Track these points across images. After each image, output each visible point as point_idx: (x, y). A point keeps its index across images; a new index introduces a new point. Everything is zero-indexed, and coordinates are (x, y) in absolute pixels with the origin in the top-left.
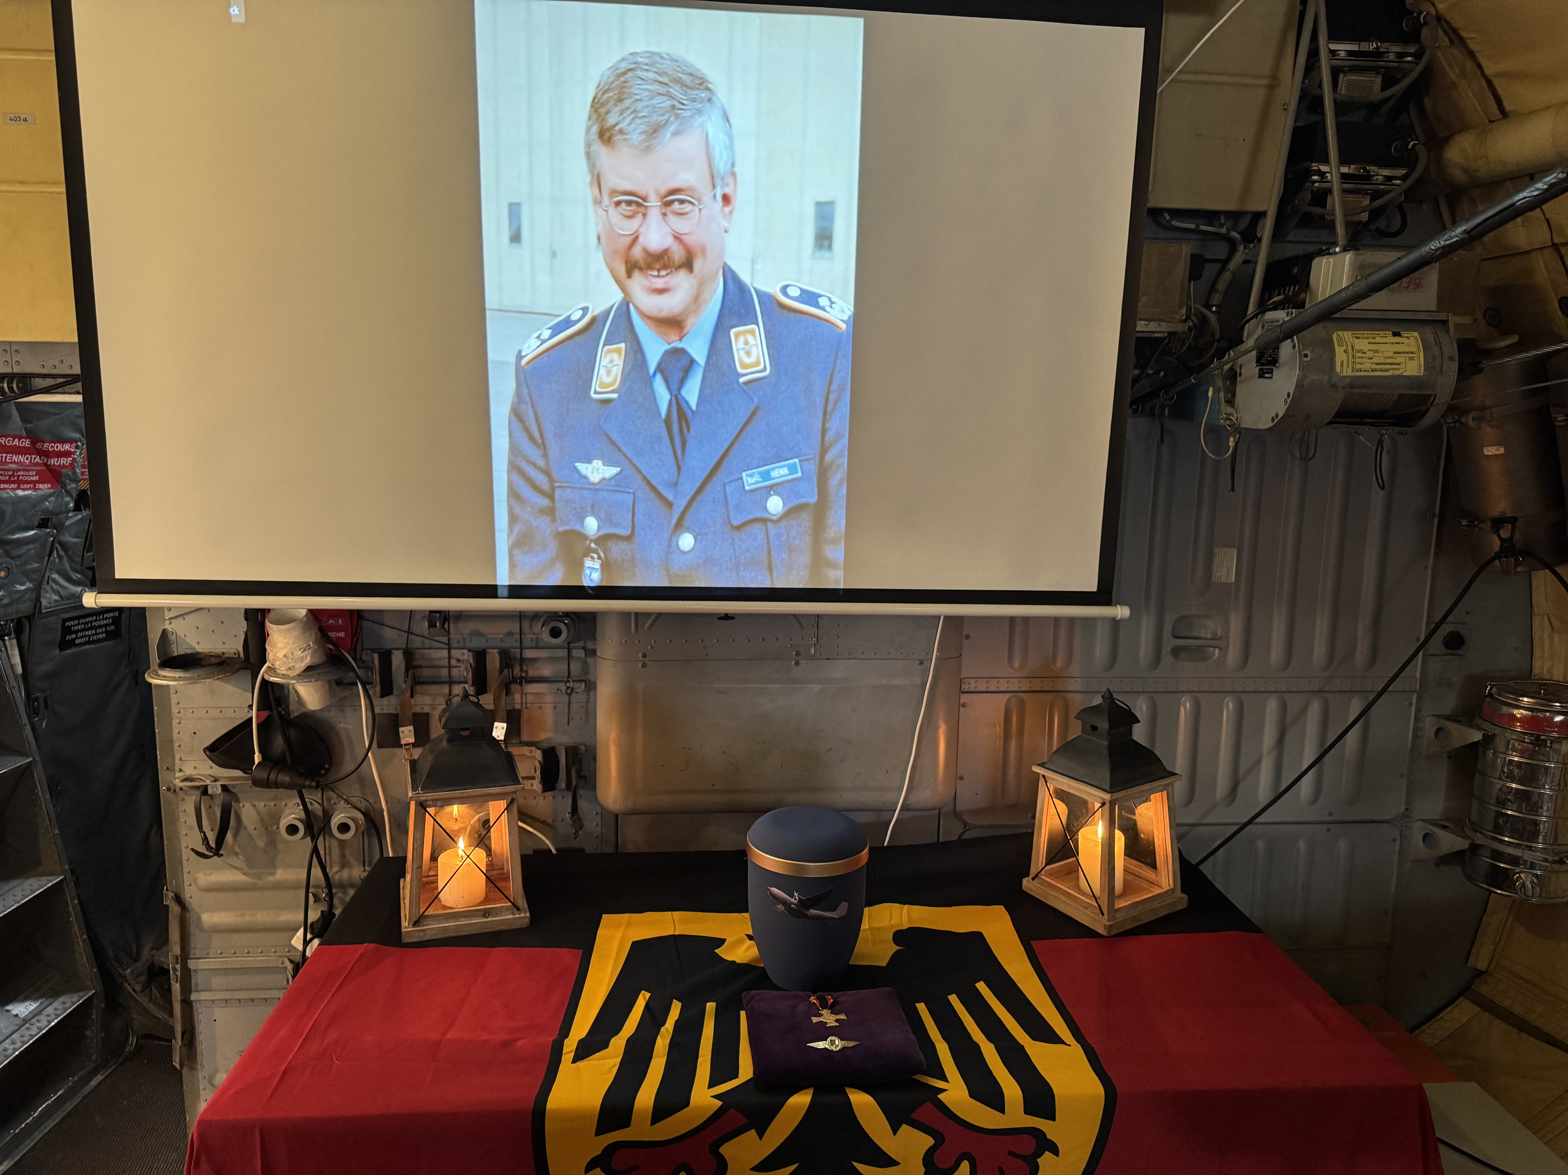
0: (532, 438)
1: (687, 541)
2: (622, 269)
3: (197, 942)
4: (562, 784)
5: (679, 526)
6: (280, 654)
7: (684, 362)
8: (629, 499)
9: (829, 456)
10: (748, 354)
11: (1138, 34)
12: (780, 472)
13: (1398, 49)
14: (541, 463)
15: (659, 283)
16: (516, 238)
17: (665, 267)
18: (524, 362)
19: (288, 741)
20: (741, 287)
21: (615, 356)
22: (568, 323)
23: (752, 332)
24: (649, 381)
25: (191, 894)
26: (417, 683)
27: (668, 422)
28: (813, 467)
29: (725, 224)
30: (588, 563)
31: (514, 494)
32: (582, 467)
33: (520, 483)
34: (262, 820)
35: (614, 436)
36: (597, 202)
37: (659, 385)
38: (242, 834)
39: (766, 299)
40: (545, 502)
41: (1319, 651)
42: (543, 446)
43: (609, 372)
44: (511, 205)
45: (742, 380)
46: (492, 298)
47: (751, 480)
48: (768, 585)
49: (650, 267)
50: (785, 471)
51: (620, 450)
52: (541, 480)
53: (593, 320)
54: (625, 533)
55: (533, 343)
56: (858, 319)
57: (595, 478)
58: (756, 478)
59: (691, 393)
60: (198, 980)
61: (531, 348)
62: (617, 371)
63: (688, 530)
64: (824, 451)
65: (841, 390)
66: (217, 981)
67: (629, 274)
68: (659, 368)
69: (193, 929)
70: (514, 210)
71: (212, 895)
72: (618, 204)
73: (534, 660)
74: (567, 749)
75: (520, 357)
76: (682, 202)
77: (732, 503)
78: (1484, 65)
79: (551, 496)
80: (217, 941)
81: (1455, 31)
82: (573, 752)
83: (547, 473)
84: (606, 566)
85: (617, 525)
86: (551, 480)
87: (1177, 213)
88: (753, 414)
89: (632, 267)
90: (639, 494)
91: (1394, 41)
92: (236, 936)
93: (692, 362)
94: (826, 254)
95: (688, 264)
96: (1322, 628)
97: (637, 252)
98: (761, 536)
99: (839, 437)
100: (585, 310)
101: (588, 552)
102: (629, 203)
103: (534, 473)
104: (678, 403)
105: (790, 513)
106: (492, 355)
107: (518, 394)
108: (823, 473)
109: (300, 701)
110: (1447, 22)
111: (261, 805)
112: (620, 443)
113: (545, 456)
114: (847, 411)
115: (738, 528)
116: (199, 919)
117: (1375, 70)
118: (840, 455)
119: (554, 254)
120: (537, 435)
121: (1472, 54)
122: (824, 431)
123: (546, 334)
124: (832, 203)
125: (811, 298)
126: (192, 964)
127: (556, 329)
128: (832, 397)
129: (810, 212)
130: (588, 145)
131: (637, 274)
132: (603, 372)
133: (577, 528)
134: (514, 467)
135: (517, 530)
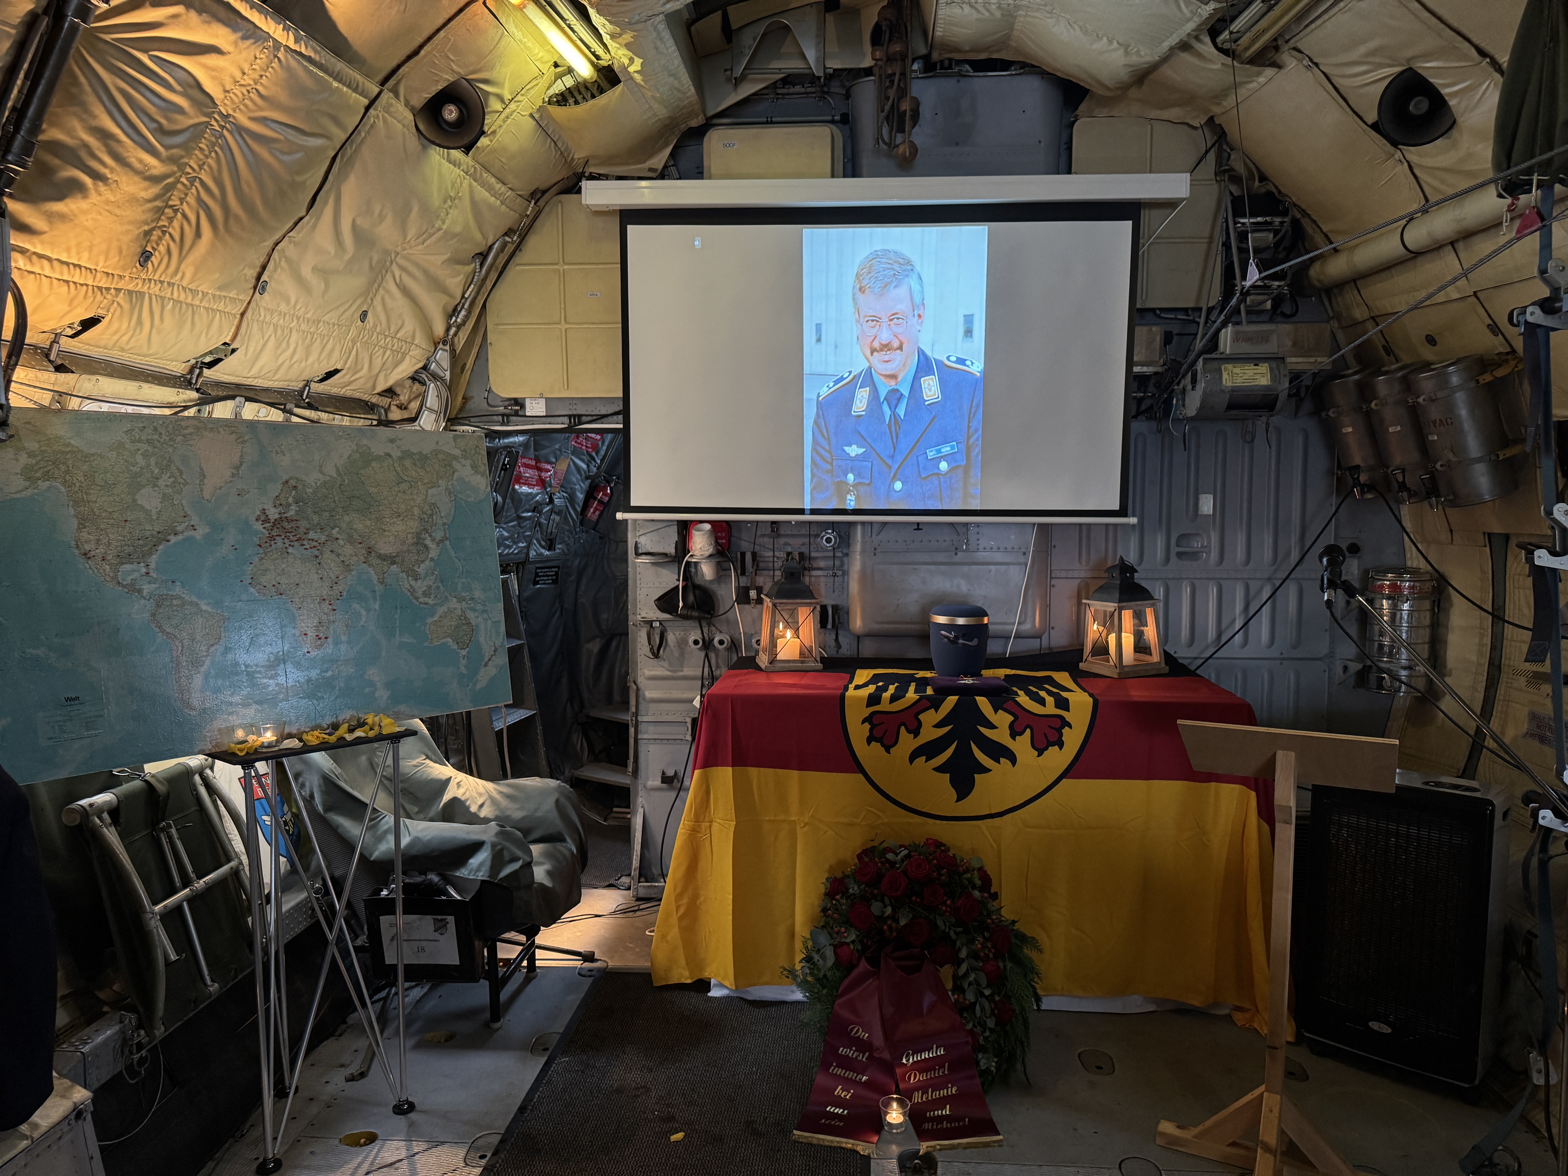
0: (823, 436)
1: (898, 485)
2: (868, 353)
3: (642, 707)
4: (829, 626)
5: (894, 479)
6: (699, 546)
7: (898, 395)
8: (870, 464)
9: (972, 441)
10: (930, 390)
11: (1129, 224)
12: (946, 449)
13: (1280, 220)
14: (827, 447)
15: (887, 358)
16: (819, 340)
17: (889, 350)
18: (820, 398)
19: (695, 596)
20: (927, 358)
21: (864, 394)
22: (842, 379)
23: (932, 379)
24: (880, 405)
25: (641, 680)
26: (757, 569)
27: (889, 425)
28: (963, 446)
29: (919, 328)
30: (849, 497)
31: (814, 462)
32: (846, 449)
33: (817, 458)
34: (678, 642)
35: (863, 433)
36: (858, 321)
37: (886, 407)
38: (668, 648)
39: (939, 363)
40: (829, 467)
41: (1268, 554)
42: (829, 440)
43: (861, 402)
44: (817, 325)
45: (927, 403)
46: (807, 369)
47: (931, 454)
48: (940, 508)
49: (882, 350)
50: (949, 448)
51: (865, 440)
52: (827, 455)
53: (854, 377)
54: (867, 482)
55: (825, 389)
56: (985, 372)
57: (853, 454)
58: (934, 452)
59: (901, 411)
60: (642, 727)
61: (824, 392)
62: (865, 401)
63: (899, 480)
64: (968, 439)
65: (978, 406)
66: (651, 728)
67: (872, 354)
68: (885, 399)
69: (641, 700)
70: (818, 327)
71: (651, 682)
72: (867, 321)
73: (816, 558)
74: (833, 606)
75: (819, 396)
76: (898, 318)
77: (921, 466)
78: (1322, 227)
79: (831, 464)
80: (652, 706)
81: (1304, 211)
82: (835, 608)
83: (830, 452)
84: (857, 498)
85: (864, 478)
86: (832, 456)
87: (1162, 310)
88: (933, 419)
89: (873, 351)
90: (874, 462)
91: (1277, 215)
92: (662, 705)
93: (902, 395)
94: (970, 340)
95: (900, 348)
96: (1268, 541)
97: (876, 345)
98: (936, 483)
99: (976, 430)
100: (850, 372)
101: (849, 492)
102: (873, 321)
103: (823, 452)
104: (894, 414)
105: (951, 470)
106: (806, 396)
107: (818, 414)
108: (968, 449)
109: (703, 575)
110: (1299, 207)
111: (677, 633)
112: (865, 436)
113: (829, 444)
114: (981, 417)
115: (924, 478)
116: (644, 695)
117: (1269, 230)
118: (977, 439)
119: (836, 347)
120: (825, 434)
121: (1314, 222)
122: (969, 428)
123: (831, 384)
124: (973, 315)
125: (961, 361)
126: (640, 719)
127: (836, 382)
128: (973, 410)
129: (961, 320)
130: (854, 295)
131: (875, 353)
132: (858, 402)
133: (844, 479)
134: (814, 449)
135: (815, 480)
